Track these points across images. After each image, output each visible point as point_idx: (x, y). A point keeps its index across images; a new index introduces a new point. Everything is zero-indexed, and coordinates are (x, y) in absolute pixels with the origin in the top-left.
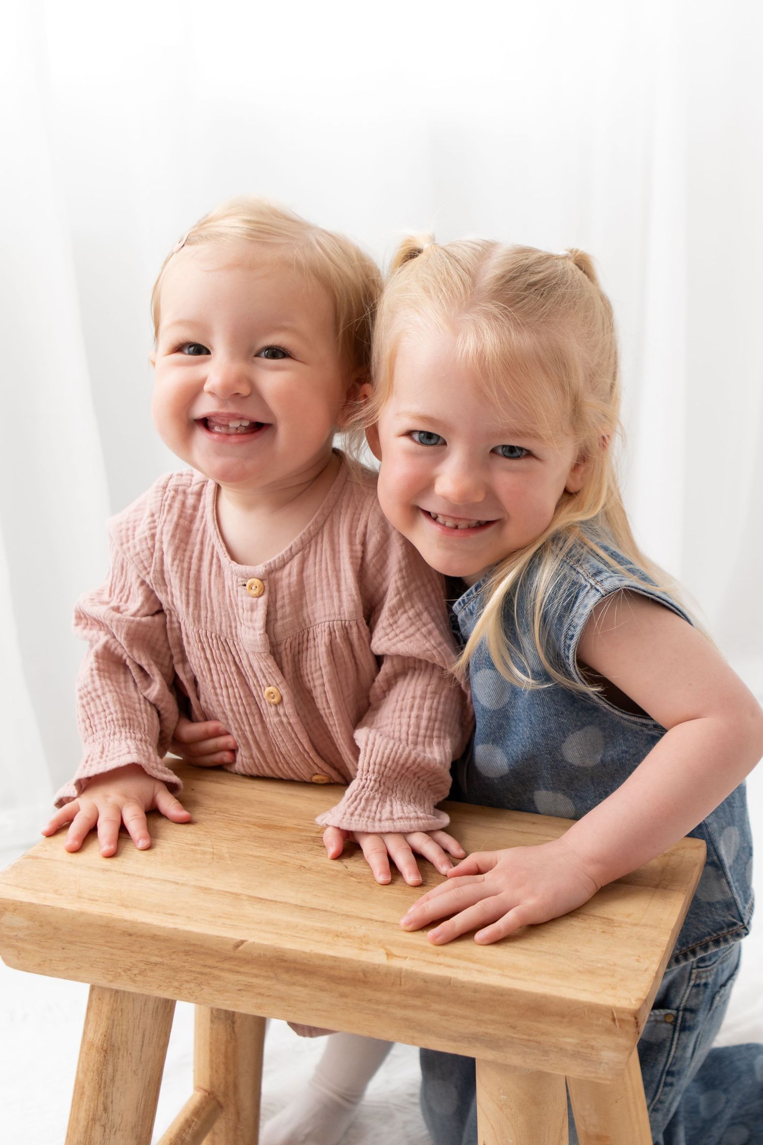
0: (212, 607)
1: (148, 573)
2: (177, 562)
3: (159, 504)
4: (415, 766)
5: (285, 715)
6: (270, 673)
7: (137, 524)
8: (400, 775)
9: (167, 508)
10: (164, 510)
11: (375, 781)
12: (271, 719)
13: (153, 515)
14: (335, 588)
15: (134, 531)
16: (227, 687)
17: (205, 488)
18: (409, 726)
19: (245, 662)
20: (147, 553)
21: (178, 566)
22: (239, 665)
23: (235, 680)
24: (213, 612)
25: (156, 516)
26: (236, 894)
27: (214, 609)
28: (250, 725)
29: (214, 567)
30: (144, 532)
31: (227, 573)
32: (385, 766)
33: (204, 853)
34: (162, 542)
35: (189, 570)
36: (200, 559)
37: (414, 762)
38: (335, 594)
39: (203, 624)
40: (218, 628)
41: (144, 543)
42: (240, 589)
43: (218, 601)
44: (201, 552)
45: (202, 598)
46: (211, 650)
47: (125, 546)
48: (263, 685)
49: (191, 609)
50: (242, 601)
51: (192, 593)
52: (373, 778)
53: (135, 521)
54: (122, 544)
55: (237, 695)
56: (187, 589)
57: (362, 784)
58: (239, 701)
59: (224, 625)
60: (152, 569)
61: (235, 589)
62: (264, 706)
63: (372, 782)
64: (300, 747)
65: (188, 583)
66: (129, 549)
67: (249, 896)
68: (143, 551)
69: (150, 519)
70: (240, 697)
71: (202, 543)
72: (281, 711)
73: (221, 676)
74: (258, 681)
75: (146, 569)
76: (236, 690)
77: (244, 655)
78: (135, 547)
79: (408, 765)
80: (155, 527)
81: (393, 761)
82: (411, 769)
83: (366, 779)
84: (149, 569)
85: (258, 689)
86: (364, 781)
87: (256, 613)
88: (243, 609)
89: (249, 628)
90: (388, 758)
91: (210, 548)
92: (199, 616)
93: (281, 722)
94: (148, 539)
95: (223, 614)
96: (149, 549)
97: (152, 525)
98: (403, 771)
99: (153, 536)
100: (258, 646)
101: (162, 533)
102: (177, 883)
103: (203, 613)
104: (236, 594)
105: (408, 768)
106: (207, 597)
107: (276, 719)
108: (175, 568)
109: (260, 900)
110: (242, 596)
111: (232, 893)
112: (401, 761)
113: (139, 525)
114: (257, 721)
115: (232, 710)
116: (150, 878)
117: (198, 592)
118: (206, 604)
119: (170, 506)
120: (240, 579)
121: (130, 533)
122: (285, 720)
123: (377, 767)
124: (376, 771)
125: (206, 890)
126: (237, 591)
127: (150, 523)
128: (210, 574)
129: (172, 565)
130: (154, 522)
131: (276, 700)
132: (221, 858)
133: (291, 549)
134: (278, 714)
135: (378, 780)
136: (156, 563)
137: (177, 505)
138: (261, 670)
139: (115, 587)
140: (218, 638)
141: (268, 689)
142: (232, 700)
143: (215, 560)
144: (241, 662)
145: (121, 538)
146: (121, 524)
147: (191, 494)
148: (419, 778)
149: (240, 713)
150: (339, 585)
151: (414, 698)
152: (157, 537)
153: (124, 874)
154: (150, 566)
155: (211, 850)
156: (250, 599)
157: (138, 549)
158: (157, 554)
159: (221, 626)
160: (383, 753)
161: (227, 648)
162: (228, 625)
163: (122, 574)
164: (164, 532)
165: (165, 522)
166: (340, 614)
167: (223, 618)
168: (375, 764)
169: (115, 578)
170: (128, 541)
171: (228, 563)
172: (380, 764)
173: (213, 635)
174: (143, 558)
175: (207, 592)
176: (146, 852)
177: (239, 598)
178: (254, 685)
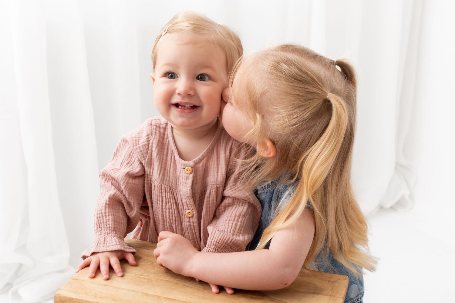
0: (170, 175)
1: (145, 159)
2: (158, 156)
3: (151, 131)
4: (231, 243)
5: (193, 222)
6: (190, 205)
7: (139, 139)
8: (224, 247)
9: (154, 133)
10: (153, 133)
11: (214, 248)
12: (186, 223)
13: (148, 135)
14: (216, 172)
15: (139, 141)
16: (169, 209)
17: (167, 126)
18: (232, 227)
19: (179, 199)
20: (146, 151)
21: (159, 157)
22: (177, 200)
23: (174, 206)
24: (169, 177)
25: (150, 136)
26: (159, 296)
27: (170, 176)
28: (176, 225)
29: (173, 159)
30: (144, 142)
31: (177, 163)
32: (218, 243)
33: (144, 279)
34: (152, 147)
35: (163, 159)
36: (167, 155)
37: (231, 242)
38: (216, 174)
39: (164, 182)
40: (171, 184)
41: (144, 147)
42: (182, 170)
43: (173, 173)
44: (167, 153)
45: (166, 171)
46: (166, 193)
47: (135, 147)
48: (186, 209)
49: (161, 175)
50: (183, 175)
51: (163, 169)
52: (213, 247)
53: (139, 138)
54: (134, 146)
55: (173, 213)
56: (161, 167)
57: (208, 250)
58: (173, 215)
59: (173, 183)
60: (147, 157)
61: (180, 170)
62: (183, 218)
63: (212, 249)
64: (195, 236)
65: (162, 165)
66: (137, 149)
67: (164, 297)
68: (144, 150)
69: (147, 137)
70: (175, 214)
71: (168, 149)
72: (191, 220)
73: (167, 204)
74: (183, 207)
75: (144, 157)
76: (173, 210)
77: (180, 196)
78: (140, 148)
79: (228, 243)
80: (149, 141)
81: (222, 241)
82: (229, 244)
83: (210, 248)
84: (145, 158)
85: (183, 210)
86: (209, 248)
87: (188, 180)
88: (183, 178)
89: (185, 186)
90: (220, 239)
91: (171, 152)
92: (164, 178)
93: (190, 225)
94: (146, 145)
95: (174, 179)
96: (146, 149)
97: (148, 139)
98: (226, 245)
99: (148, 144)
100: (188, 194)
101: (152, 143)
102: (135, 291)
103: (165, 178)
104: (180, 172)
105: (228, 244)
106: (168, 171)
107: (188, 224)
108: (158, 158)
109: (169, 299)
110: (183, 173)
111: (157, 296)
112: (225, 241)
113: (141, 139)
114: (179, 224)
115: (170, 218)
116: (123, 289)
117: (165, 169)
118: (167, 174)
119: (156, 133)
120: (182, 166)
121: (137, 142)
122: (192, 224)
123: (215, 243)
124: (214, 244)
125: (147, 294)
126: (181, 171)
127: (147, 139)
128: (171, 162)
129: (157, 157)
130: (149, 138)
131: (191, 215)
132: (151, 281)
133: (203, 155)
134: (189, 221)
135: (215, 248)
136: (149, 155)
137: (158, 132)
138: (187, 203)
139: (124, 162)
140: (170, 188)
141: (188, 211)
142: (170, 214)
143: (173, 157)
144: (177, 199)
145: (133, 144)
146: (132, 138)
147: (162, 128)
148: (232, 249)
149: (173, 220)
150: (218, 170)
151: (235, 216)
152: (150, 145)
153: (113, 287)
154: (146, 156)
155: (147, 277)
156: (186, 174)
157: (141, 149)
158: (149, 152)
159: (172, 183)
160: (218, 238)
161: (172, 192)
162: (175, 183)
163: (129, 158)
164: (154, 143)
165: (154, 139)
166: (216, 182)
167: (174, 180)
168: (214, 242)
169: (125, 159)
170: (136, 146)
171: (178, 159)
172: (216, 242)
173: (168, 187)
174: (143, 153)
175: (169, 169)
176: (121, 278)
177: (181, 174)
178: (181, 209)
